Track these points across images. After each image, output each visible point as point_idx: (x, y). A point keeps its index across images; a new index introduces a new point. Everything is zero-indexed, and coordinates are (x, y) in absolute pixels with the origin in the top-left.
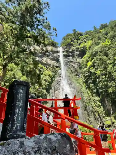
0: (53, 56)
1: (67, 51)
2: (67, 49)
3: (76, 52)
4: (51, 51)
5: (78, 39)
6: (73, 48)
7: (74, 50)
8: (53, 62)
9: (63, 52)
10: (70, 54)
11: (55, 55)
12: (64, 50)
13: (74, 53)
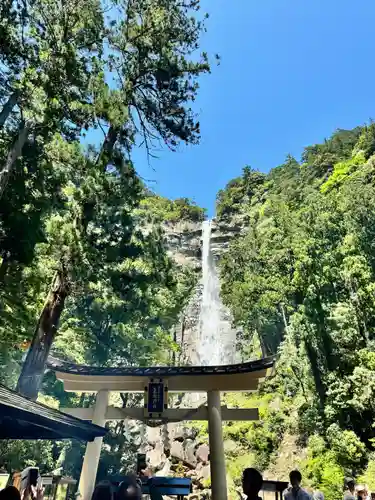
0: (187, 245)
1: (223, 229)
2: (222, 223)
3: (246, 228)
4: (184, 235)
5: (251, 194)
6: (238, 218)
7: (240, 224)
8: (187, 258)
9: (213, 231)
10: (230, 234)
11: (193, 241)
12: (214, 227)
13: (239, 230)
